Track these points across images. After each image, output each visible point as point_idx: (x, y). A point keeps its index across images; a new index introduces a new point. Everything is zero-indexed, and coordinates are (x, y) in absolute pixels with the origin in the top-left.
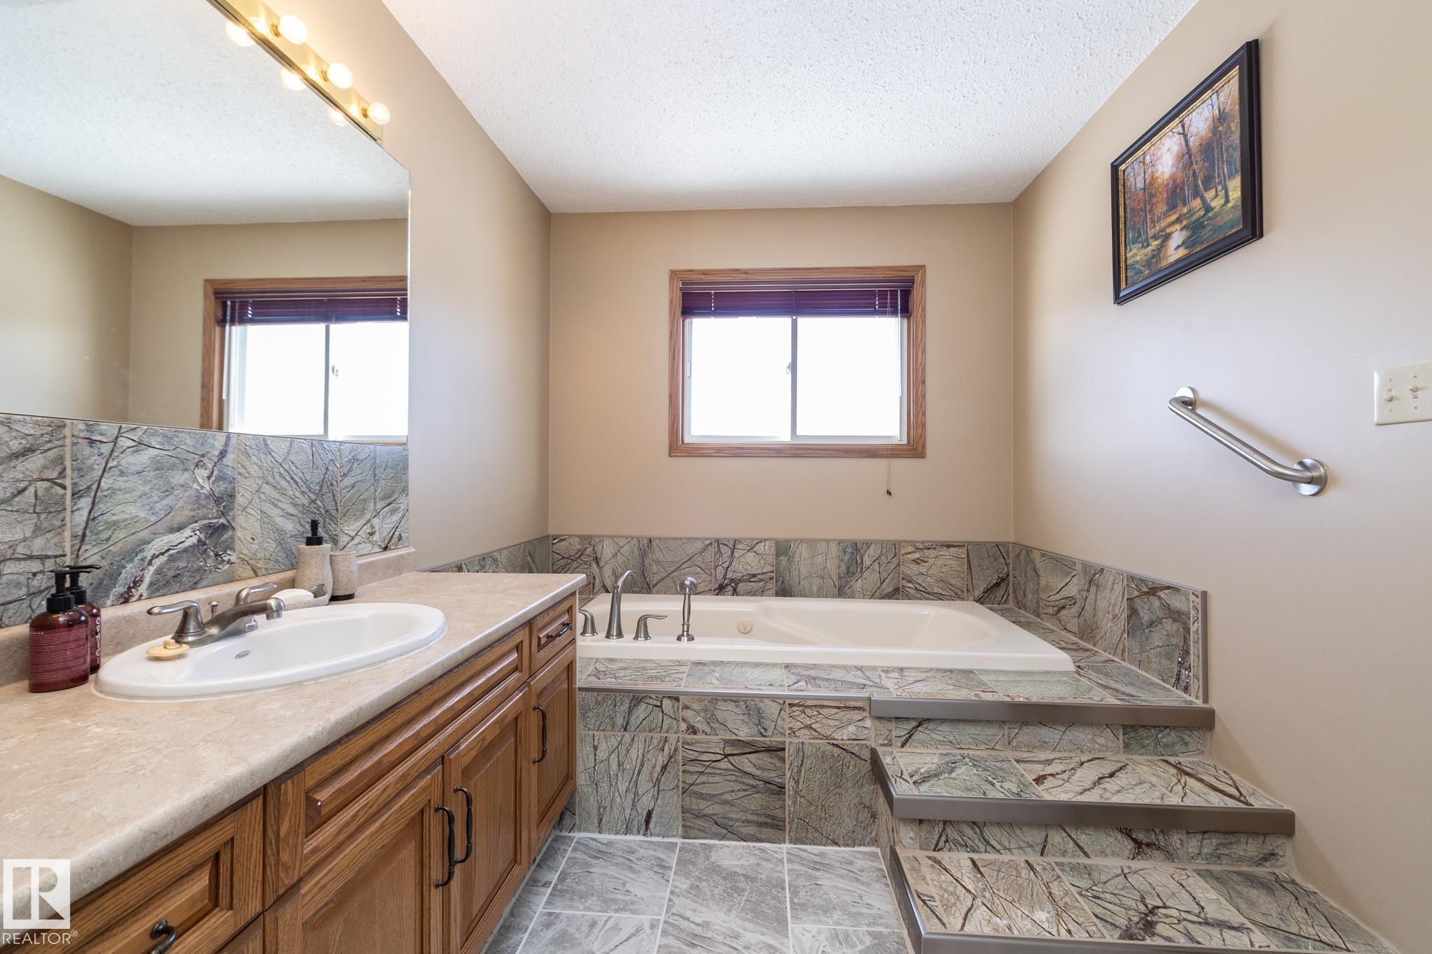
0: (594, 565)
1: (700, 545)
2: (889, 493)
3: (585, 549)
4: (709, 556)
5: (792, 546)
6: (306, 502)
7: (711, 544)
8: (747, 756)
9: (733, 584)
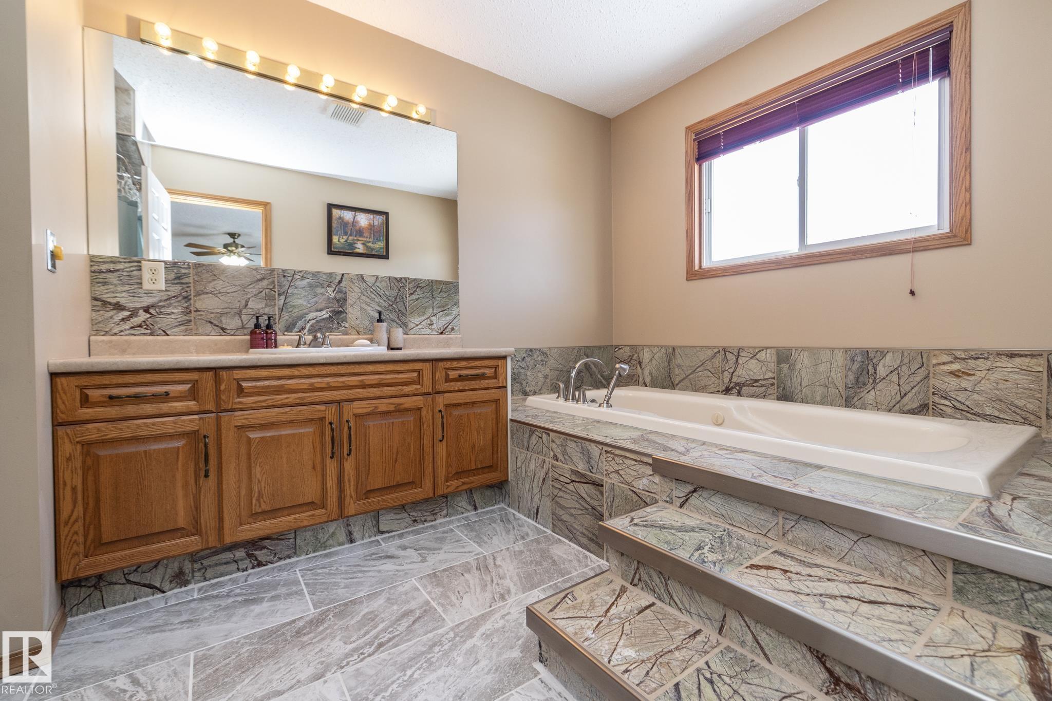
0: (639, 367)
1: (710, 353)
2: (912, 293)
3: (633, 355)
4: (718, 361)
5: (793, 354)
6: (386, 305)
7: (719, 352)
8: (583, 484)
9: (737, 388)
